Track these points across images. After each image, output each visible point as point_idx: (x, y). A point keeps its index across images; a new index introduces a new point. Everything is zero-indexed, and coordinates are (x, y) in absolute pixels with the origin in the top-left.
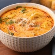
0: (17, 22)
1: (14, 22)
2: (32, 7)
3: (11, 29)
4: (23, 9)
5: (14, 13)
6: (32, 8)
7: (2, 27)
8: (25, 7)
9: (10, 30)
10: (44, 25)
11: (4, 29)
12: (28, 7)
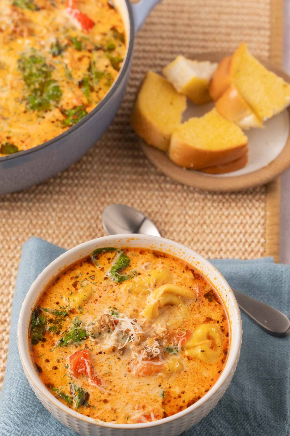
0: (100, 333)
1: (89, 333)
2: (149, 248)
3: (80, 370)
4: (117, 258)
5: (85, 283)
6: (148, 251)
7: (48, 361)
8: (126, 250)
9: (77, 375)
10: (195, 347)
11: (56, 368)
12: (135, 250)
